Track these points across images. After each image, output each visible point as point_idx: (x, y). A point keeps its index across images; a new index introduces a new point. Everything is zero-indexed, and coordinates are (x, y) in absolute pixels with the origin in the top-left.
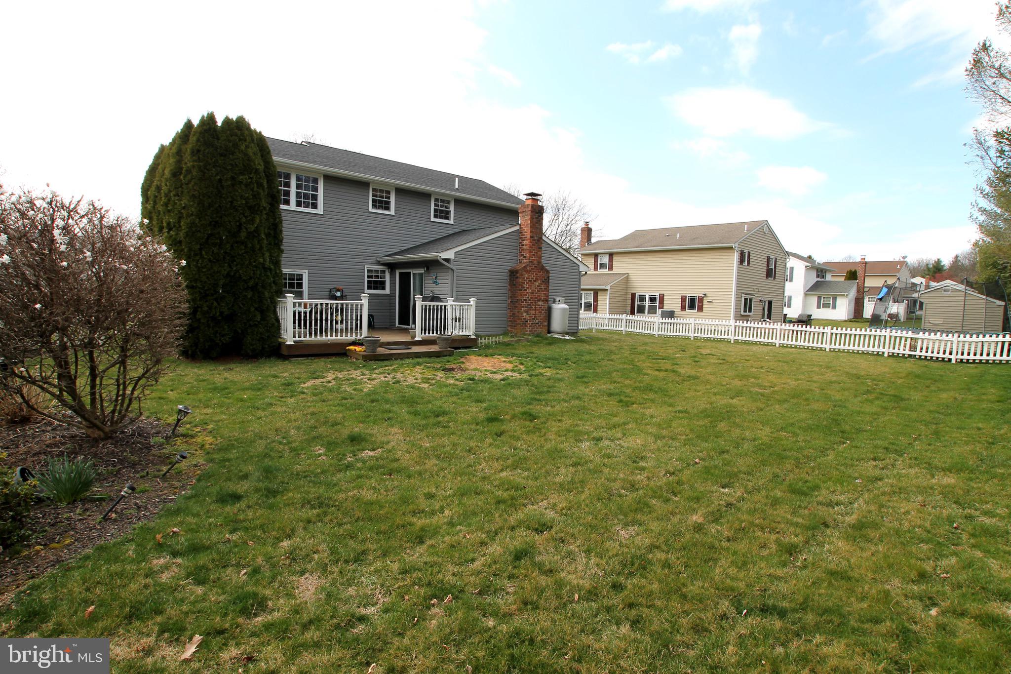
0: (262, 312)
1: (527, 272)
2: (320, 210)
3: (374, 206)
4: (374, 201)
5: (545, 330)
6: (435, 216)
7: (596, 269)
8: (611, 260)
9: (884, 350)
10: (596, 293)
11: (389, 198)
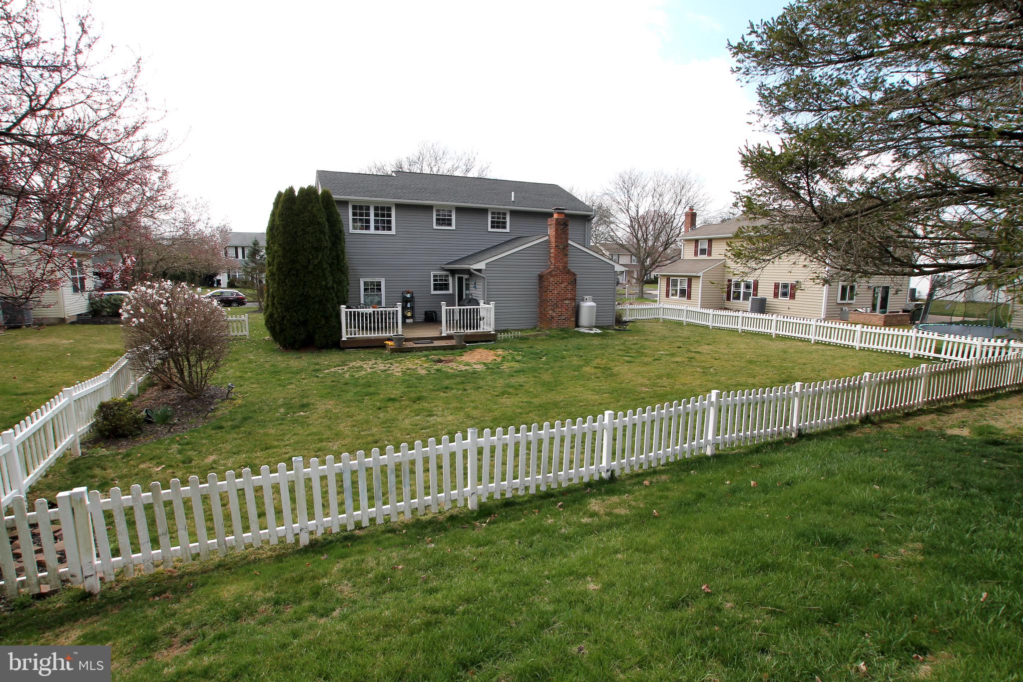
0: (326, 318)
1: (552, 276)
2: (393, 232)
3: (438, 223)
4: (437, 220)
5: (573, 324)
6: (492, 227)
7: (696, 254)
8: (710, 246)
9: (909, 351)
10: (690, 279)
11: (451, 216)
